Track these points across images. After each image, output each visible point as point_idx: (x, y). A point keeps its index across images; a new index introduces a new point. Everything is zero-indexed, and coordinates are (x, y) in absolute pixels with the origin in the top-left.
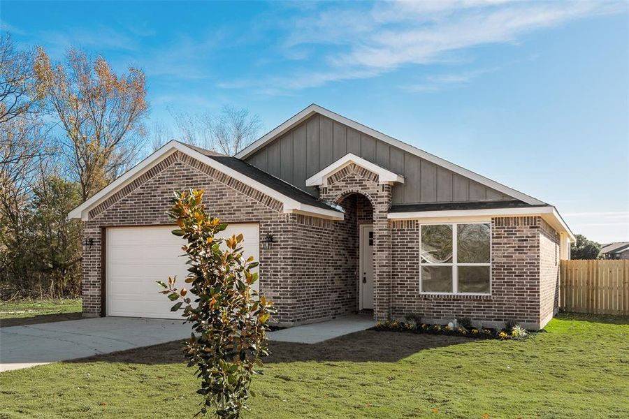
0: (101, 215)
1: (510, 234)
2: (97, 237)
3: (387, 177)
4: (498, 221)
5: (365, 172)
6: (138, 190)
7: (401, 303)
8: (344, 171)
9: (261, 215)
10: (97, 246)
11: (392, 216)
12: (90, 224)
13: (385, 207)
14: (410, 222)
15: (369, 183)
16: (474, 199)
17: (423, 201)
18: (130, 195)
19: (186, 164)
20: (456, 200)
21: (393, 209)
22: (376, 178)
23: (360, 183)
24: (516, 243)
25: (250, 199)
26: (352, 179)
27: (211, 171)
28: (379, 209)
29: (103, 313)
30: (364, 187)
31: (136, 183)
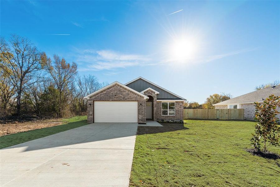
0: (93, 98)
1: (178, 104)
2: (92, 103)
3: (157, 92)
4: (176, 102)
5: (152, 91)
6: (105, 92)
7: (158, 117)
8: (148, 91)
10: (92, 105)
11: (157, 100)
12: (89, 100)
13: (156, 99)
14: (160, 102)
15: (153, 94)
16: (172, 98)
17: (162, 98)
18: (102, 93)
19: (119, 87)
20: (168, 98)
21: (158, 99)
22: (154, 93)
23: (151, 93)
24: (179, 106)
25: (136, 96)
26: (149, 93)
27: (126, 89)
28: (155, 99)
29: (93, 122)
30: (152, 95)
31: (104, 91)
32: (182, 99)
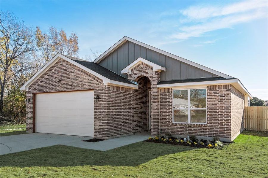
0: (33, 88)
1: (216, 93)
2: (31, 98)
3: (157, 68)
4: (210, 87)
5: (147, 66)
6: (46, 77)
7: (164, 127)
8: (138, 66)
9: (94, 86)
10: (31, 102)
11: (159, 86)
12: (29, 92)
13: (156, 82)
14: (168, 89)
15: (149, 71)
16: (198, 77)
17: (174, 79)
18: (43, 79)
19: (65, 64)
20: (190, 78)
21: (159, 83)
22: (152, 69)
23: (145, 71)
24: (219, 98)
26: (142, 69)
27: (74, 66)
28: (154, 83)
29: (34, 131)
30: (147, 73)
31: (45, 74)
32: (223, 79)
